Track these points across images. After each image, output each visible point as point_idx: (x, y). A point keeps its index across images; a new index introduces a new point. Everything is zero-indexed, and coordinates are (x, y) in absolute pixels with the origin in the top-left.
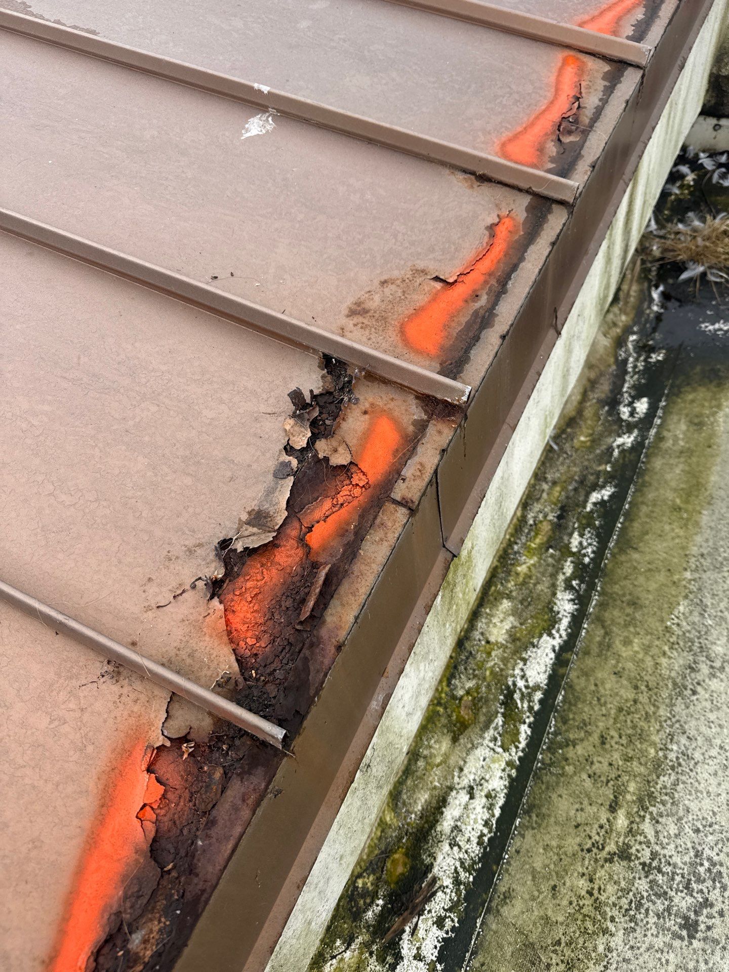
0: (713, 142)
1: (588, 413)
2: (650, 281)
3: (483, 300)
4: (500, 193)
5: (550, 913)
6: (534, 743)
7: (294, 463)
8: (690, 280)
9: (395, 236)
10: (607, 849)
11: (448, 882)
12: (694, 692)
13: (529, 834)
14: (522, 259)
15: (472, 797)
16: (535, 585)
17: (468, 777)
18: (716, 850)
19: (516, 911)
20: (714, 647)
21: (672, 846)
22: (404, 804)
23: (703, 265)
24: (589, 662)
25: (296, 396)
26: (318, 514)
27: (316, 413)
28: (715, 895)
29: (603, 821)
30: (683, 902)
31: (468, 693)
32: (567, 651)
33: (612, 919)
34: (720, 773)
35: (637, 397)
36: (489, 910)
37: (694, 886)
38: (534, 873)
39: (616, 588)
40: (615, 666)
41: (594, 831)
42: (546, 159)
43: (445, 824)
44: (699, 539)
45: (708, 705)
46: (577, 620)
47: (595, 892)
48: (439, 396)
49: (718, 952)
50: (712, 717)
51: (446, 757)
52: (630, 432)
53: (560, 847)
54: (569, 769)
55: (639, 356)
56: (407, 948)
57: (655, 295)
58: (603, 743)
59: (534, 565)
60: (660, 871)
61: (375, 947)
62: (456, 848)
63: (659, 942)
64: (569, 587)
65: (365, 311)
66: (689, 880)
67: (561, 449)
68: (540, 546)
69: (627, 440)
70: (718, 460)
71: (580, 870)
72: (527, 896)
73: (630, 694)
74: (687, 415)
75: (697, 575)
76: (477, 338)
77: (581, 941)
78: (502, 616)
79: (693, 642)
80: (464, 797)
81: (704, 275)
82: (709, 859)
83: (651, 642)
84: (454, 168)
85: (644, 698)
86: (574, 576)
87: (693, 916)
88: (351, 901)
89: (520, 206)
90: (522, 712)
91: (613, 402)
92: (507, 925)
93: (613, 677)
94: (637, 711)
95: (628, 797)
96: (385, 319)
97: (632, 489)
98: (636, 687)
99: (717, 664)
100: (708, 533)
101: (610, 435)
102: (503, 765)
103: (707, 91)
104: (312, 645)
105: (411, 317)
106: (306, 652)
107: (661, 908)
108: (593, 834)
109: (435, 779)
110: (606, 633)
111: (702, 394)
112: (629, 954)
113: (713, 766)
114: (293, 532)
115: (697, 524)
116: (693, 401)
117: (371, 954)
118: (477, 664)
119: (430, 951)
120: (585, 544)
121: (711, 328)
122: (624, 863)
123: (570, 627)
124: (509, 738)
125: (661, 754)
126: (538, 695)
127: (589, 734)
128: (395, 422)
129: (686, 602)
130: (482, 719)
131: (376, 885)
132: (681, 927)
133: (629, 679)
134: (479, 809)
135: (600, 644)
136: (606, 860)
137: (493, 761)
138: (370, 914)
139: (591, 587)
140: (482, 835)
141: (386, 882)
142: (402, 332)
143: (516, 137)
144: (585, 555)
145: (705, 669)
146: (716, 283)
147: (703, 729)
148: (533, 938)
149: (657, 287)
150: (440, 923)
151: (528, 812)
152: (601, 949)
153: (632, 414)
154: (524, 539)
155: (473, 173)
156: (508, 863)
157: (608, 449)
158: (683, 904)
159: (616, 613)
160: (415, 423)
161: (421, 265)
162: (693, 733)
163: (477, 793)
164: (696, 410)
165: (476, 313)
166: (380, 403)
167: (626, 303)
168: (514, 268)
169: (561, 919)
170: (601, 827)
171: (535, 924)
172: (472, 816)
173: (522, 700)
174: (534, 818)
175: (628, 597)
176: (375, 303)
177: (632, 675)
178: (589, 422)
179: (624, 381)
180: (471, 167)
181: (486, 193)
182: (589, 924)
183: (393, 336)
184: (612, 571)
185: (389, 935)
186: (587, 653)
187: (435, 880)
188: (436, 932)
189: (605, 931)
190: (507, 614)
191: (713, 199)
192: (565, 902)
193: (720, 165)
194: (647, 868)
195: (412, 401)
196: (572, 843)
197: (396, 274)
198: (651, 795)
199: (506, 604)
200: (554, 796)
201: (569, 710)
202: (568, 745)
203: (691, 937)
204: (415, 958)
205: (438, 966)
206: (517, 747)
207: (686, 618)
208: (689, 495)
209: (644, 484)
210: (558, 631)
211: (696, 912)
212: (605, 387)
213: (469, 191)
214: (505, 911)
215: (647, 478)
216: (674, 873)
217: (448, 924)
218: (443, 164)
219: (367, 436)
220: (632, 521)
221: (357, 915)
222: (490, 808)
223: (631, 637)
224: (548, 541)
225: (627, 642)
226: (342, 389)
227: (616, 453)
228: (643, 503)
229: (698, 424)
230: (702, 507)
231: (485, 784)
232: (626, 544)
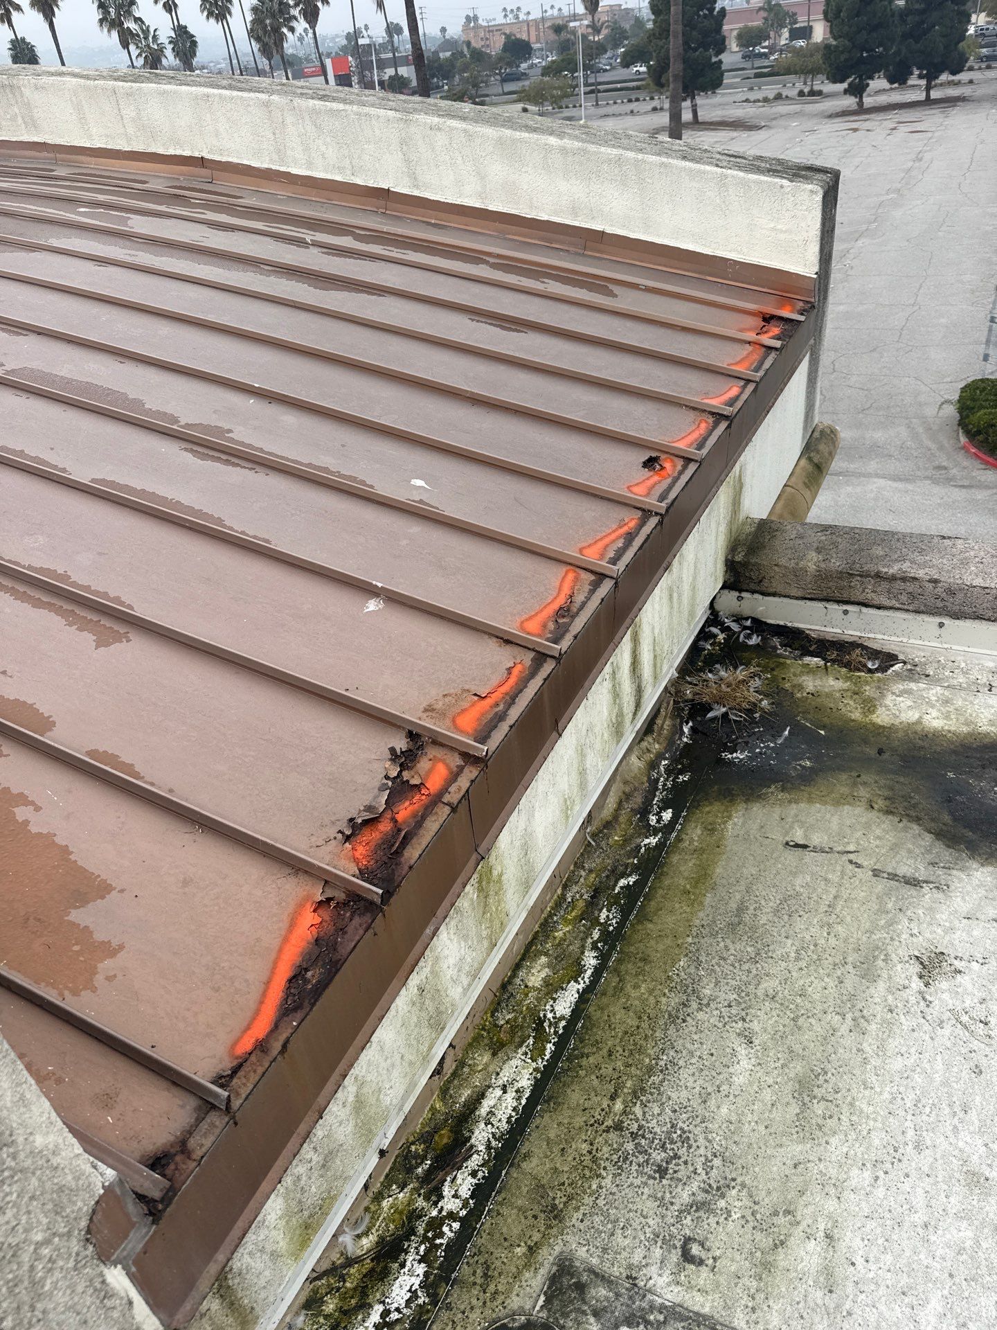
0: (739, 609)
1: (622, 819)
2: (682, 718)
3: (501, 707)
4: (516, 650)
5: (558, 1165)
6: (556, 1056)
7: (390, 783)
8: (715, 718)
9: (453, 671)
10: (606, 1124)
11: (482, 1148)
12: (684, 1021)
13: (547, 1116)
14: (526, 687)
15: (505, 1092)
16: (568, 946)
17: (503, 1079)
18: (687, 1123)
19: (533, 1165)
20: (704, 990)
21: (655, 1121)
22: (451, 1097)
23: (724, 706)
24: (605, 1000)
25: (392, 750)
26: (402, 807)
27: (403, 760)
28: (683, 1151)
29: (605, 1106)
30: (658, 1156)
31: (507, 1022)
32: (588, 993)
33: (605, 1168)
34: (697, 1074)
35: (663, 809)
36: (512, 1165)
37: (668, 1146)
38: (548, 1141)
39: (632, 949)
40: (626, 1003)
41: (597, 1113)
42: (547, 631)
43: (482, 1110)
44: (701, 914)
45: (694, 1029)
46: (598, 972)
47: (594, 1152)
48: (471, 753)
49: (680, 1187)
50: (696, 1037)
51: (486, 1066)
52: (655, 835)
53: (569, 1123)
54: (582, 1073)
55: (668, 777)
56: (447, 1191)
57: (686, 730)
58: (610, 1055)
59: (569, 932)
60: (643, 1137)
61: (422, 1191)
62: (490, 1126)
63: (637, 1182)
64: (594, 947)
65: (433, 710)
66: (665, 1143)
67: (598, 845)
68: (575, 918)
69: (653, 841)
70: (724, 857)
71: (584, 1138)
72: (541, 1155)
73: (635, 1023)
74: (703, 823)
75: (697, 940)
76: (496, 727)
77: (580, 1182)
78: (539, 968)
79: (688, 987)
80: (498, 1092)
81: (725, 715)
82: (681, 1129)
83: (655, 986)
84: (491, 635)
85: (645, 1025)
86: (599, 940)
87: (664, 1165)
88: (405, 1159)
89: (528, 658)
90: (549, 1035)
91: (644, 812)
92: (524, 1174)
93: (623, 1011)
94: (638, 1034)
95: (626, 1090)
96: (444, 714)
97: (653, 877)
98: (640, 1018)
99: (705, 1002)
100: (709, 910)
101: (639, 836)
102: (531, 1070)
103: (726, 572)
104: (396, 864)
105: (459, 714)
106: (393, 867)
107: (642, 1160)
108: (596, 1114)
109: (477, 1081)
110: (620, 980)
111: (717, 807)
112: (615, 1190)
113: (692, 1069)
114: (388, 815)
115: (701, 903)
116: (709, 812)
117: (419, 1195)
118: (516, 1002)
119: (465, 1192)
120: (611, 917)
121: (730, 756)
122: (618, 1133)
123: (592, 975)
124: (537, 1052)
125: (653, 1062)
126: (563, 1023)
127: (599, 1049)
128: (447, 765)
129: (686, 959)
130: (517, 1040)
131: (426, 1151)
132: (655, 1172)
133: (635, 1013)
134: (509, 1100)
135: (615, 988)
136: (604, 1131)
137: (524, 1069)
138: (420, 1170)
139: (613, 947)
140: (511, 1116)
141: (434, 1149)
142: (454, 721)
143: (530, 618)
144: (610, 925)
145: (694, 1005)
146: (734, 721)
147: (688, 1045)
148: (544, 1181)
149: (687, 724)
150: (474, 1174)
151: (547, 1102)
152: (594, 1187)
153: (658, 821)
154: (562, 912)
155: (502, 638)
156: (529, 1134)
157: (636, 847)
158: (659, 1157)
159: (630, 966)
160: (457, 766)
161: (467, 687)
162: (680, 1048)
163: (509, 1090)
164: (710, 819)
165: (496, 713)
166: (439, 756)
167: (660, 734)
168: (521, 691)
169: (566, 1169)
170: (603, 1110)
171: (546, 1172)
172: (504, 1105)
173: (550, 1027)
174: (552, 1105)
175: (640, 955)
176: (439, 706)
177: (638, 1009)
178: (623, 826)
179: (655, 796)
180: (501, 635)
181: (509, 649)
182: (587, 1172)
183: (448, 722)
184: (630, 936)
185: (434, 1184)
186: (604, 994)
187: (472, 1146)
188: (470, 1180)
189: (599, 1176)
190: (543, 967)
191: (739, 654)
192: (570, 1158)
193: (745, 628)
194: (634, 1136)
195: (456, 755)
196: (579, 1121)
197: (452, 691)
198: (643, 1089)
199: (543, 959)
200: (569, 1091)
201: (586, 1033)
202: (582, 1057)
203: (662, 1177)
204: (453, 1197)
205: (471, 1201)
206: (543, 1059)
207: (684, 970)
208: (697, 883)
209: (662, 874)
210: (583, 979)
211: (667, 1163)
212: (638, 800)
213: (498, 649)
214: (524, 1165)
215: (665, 869)
216: (653, 1138)
217: (480, 1174)
218: (485, 633)
219: (430, 771)
220: (650, 900)
221: (410, 1170)
222: (518, 1099)
223: (640, 983)
224: (582, 914)
225: (636, 987)
226: (418, 749)
227: (643, 850)
228: (660, 887)
229: (711, 830)
230: (707, 891)
231: (516, 1084)
232: (643, 917)
